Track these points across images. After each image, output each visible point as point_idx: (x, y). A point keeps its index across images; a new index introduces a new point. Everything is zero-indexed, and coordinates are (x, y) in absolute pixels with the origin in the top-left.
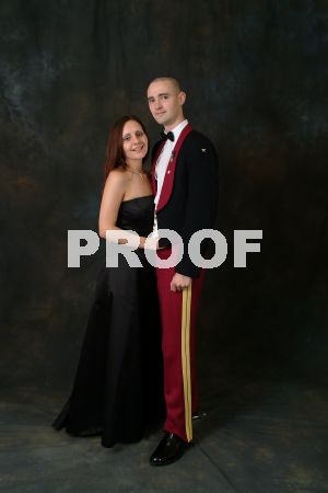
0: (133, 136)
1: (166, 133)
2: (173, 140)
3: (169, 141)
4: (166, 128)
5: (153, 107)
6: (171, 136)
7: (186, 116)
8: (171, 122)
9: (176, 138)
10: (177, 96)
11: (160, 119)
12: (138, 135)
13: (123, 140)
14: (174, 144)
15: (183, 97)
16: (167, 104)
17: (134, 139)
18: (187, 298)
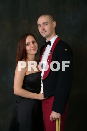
0: (31, 43)
1: (47, 41)
2: (50, 45)
3: (48, 45)
4: (47, 39)
5: (40, 29)
6: (49, 43)
7: (56, 33)
8: (49, 36)
9: (52, 44)
10: (52, 23)
11: (44, 35)
12: (33, 42)
13: (26, 45)
14: (51, 47)
15: (55, 24)
16: (47, 28)
17: (32, 45)
18: (58, 124)
